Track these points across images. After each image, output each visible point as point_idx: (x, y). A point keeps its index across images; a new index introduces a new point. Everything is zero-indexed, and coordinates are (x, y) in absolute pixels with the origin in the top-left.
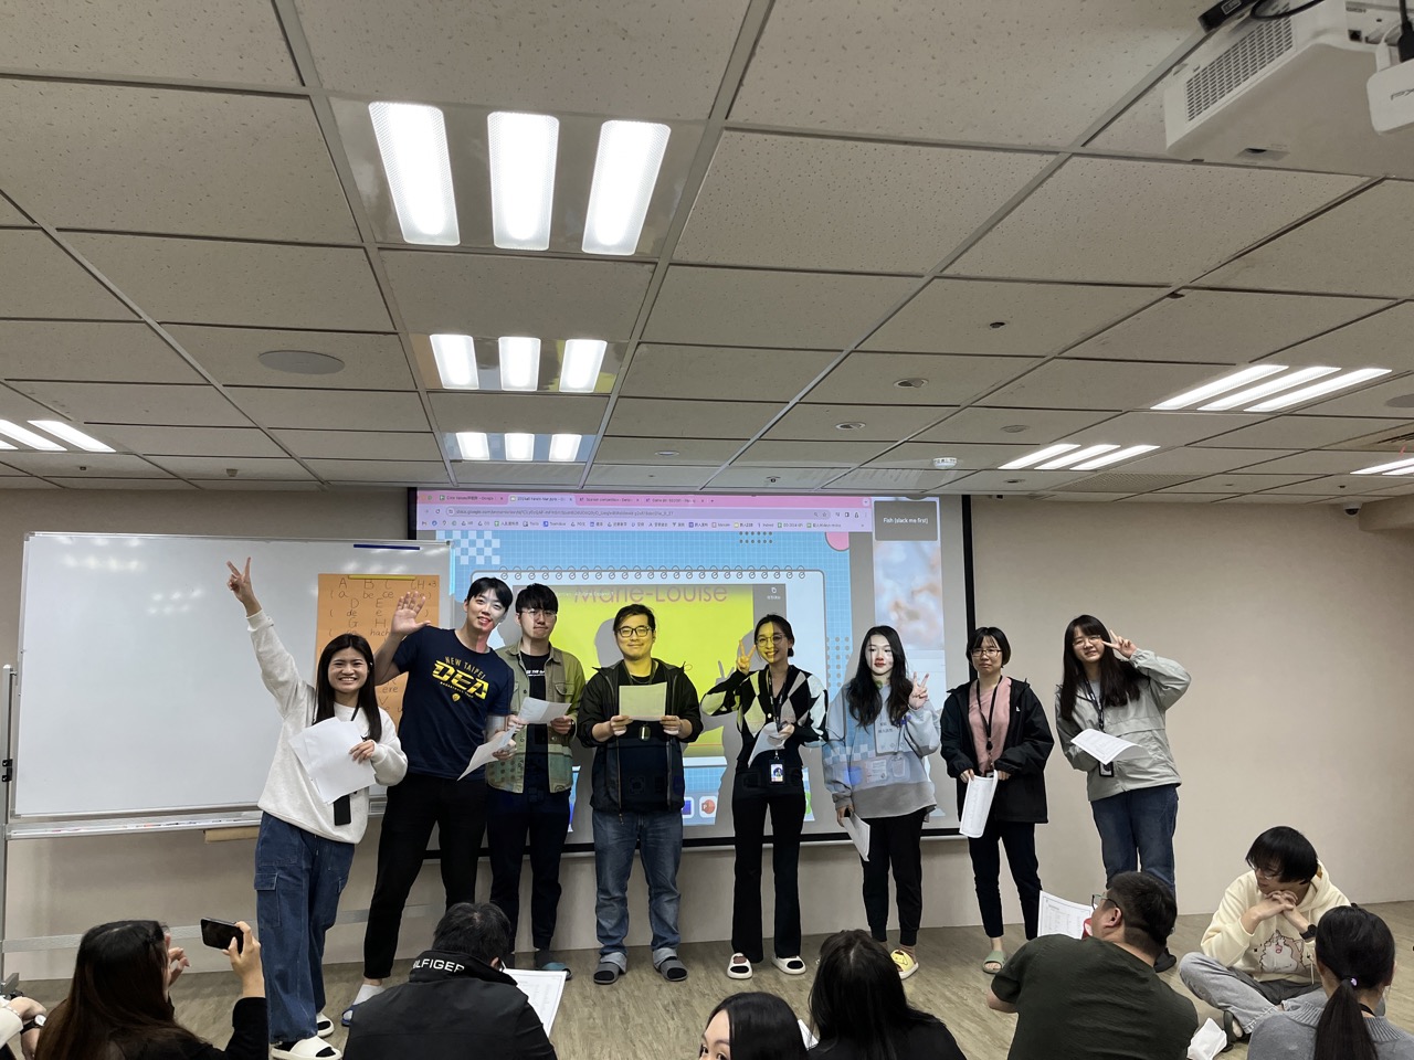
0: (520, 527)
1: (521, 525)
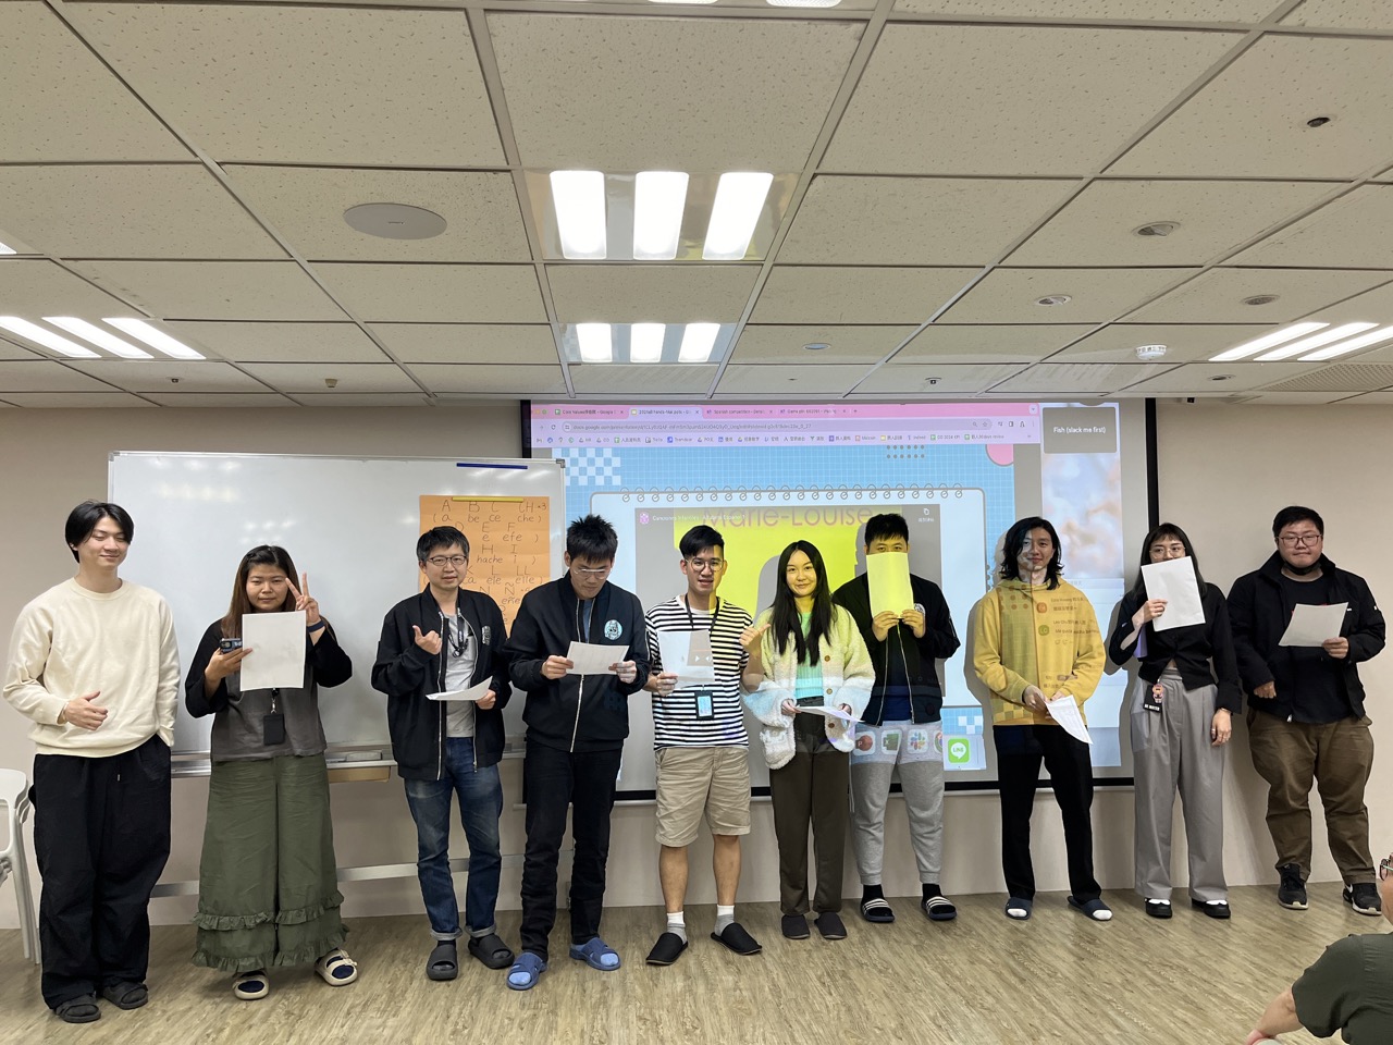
0: (643, 444)
1: (643, 441)
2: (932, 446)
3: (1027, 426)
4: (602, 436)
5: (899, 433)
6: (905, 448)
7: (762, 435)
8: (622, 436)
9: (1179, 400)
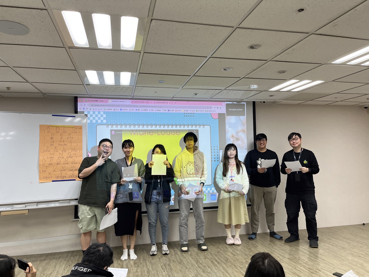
0: (113, 111)
2: (196, 113)
3: (222, 108)
4: (100, 108)
5: (187, 109)
6: (189, 114)
7: (149, 109)
8: (106, 108)
9: (261, 102)
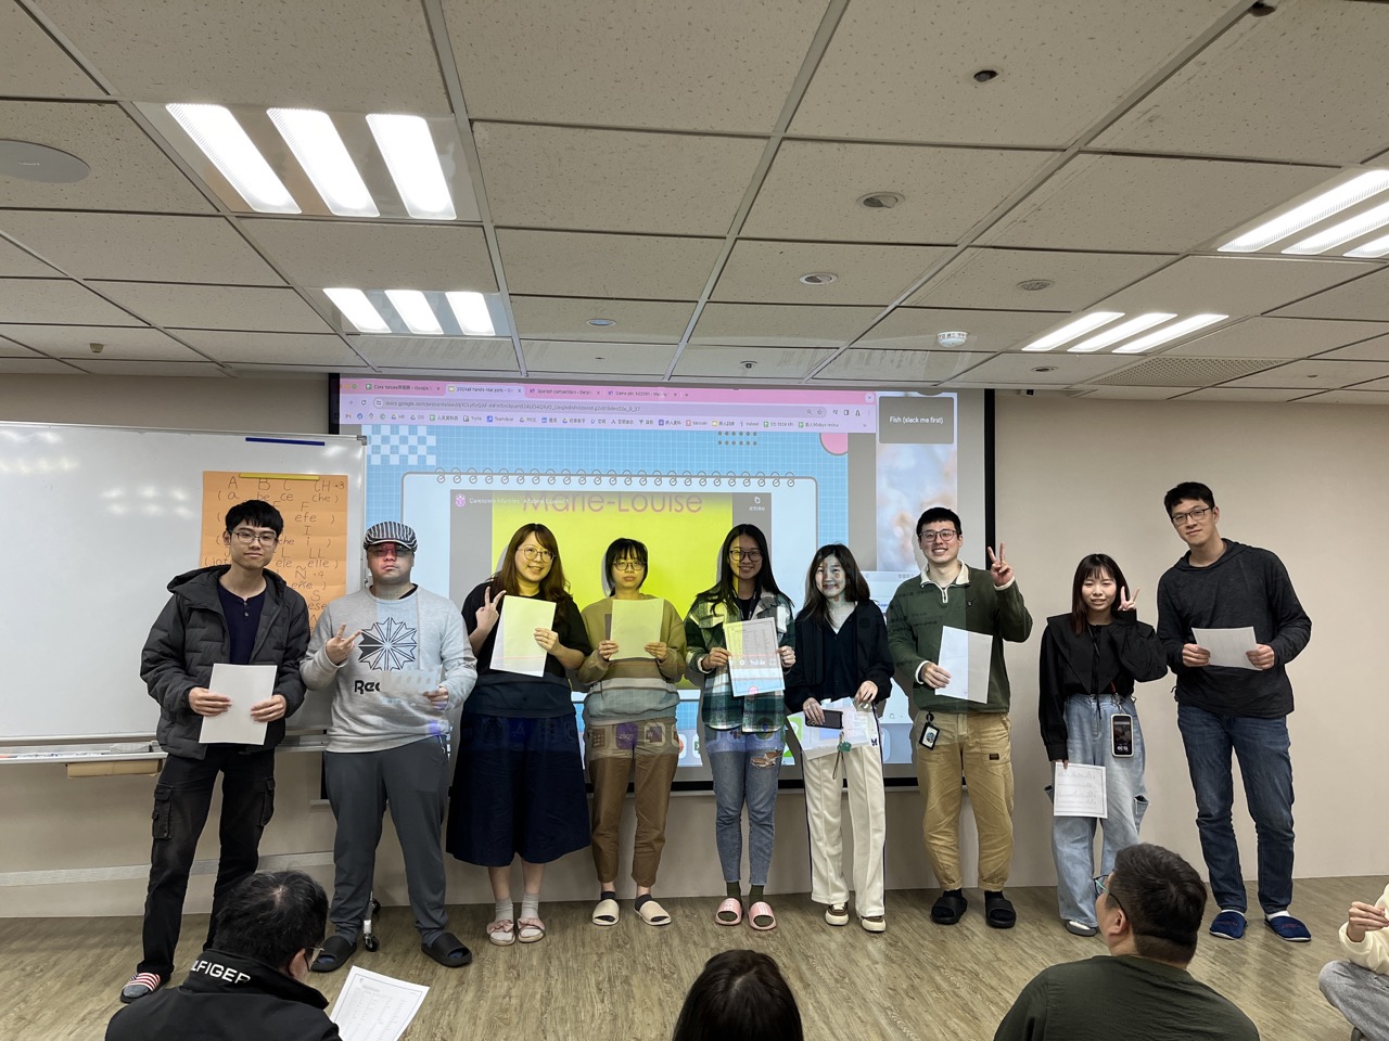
0: (460, 422)
1: (460, 419)
2: (765, 433)
3: (863, 415)
4: (416, 413)
5: (730, 419)
6: (737, 434)
7: (588, 416)
8: (438, 413)
9: (1019, 391)
